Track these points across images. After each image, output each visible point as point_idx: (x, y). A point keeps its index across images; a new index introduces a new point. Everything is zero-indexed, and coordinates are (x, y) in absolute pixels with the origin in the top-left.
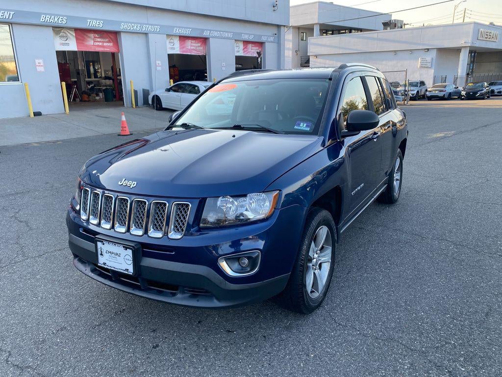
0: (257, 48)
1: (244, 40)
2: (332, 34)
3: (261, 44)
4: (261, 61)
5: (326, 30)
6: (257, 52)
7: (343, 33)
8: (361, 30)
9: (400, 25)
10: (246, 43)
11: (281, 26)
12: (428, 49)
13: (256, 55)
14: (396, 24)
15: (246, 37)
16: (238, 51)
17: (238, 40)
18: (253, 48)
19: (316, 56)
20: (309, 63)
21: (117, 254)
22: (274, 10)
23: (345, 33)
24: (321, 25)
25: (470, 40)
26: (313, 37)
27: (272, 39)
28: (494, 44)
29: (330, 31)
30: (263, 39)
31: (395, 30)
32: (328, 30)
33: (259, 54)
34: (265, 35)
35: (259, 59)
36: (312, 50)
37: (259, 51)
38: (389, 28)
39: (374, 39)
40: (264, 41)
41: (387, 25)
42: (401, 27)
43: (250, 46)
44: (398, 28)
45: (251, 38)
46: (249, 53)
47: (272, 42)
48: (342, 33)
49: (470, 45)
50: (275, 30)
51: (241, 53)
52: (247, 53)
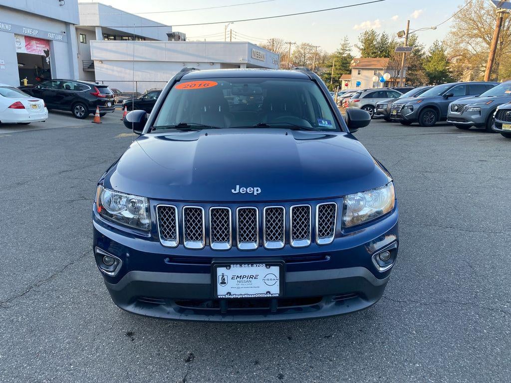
0: (44, 46)
1: (27, 35)
2: (115, 39)
3: (48, 42)
4: (49, 62)
5: (108, 35)
6: (45, 51)
7: (126, 40)
8: (144, 38)
9: (183, 38)
10: (29, 38)
11: (70, 23)
12: (213, 63)
13: (43, 54)
14: (179, 36)
15: (29, 32)
16: (20, 48)
17: (18, 35)
18: (38, 45)
19: (102, 61)
20: (94, 68)
21: (252, 277)
22: (61, 5)
23: (129, 39)
24: (103, 28)
25: (246, 58)
26: (95, 41)
27: (60, 37)
28: (263, 63)
29: (112, 36)
30: (50, 36)
31: (178, 42)
32: (111, 34)
33: (47, 52)
34: (52, 32)
35: (47, 59)
36: (95, 55)
37: (46, 50)
38: (173, 40)
39: (161, 49)
40: (51, 39)
41: (171, 36)
42: (185, 40)
43: (34, 42)
44: (182, 40)
45: (35, 34)
46: (34, 51)
47: (59, 41)
48: (124, 40)
49: (246, 62)
50: (63, 28)
51: (24, 50)
52: (32, 51)
